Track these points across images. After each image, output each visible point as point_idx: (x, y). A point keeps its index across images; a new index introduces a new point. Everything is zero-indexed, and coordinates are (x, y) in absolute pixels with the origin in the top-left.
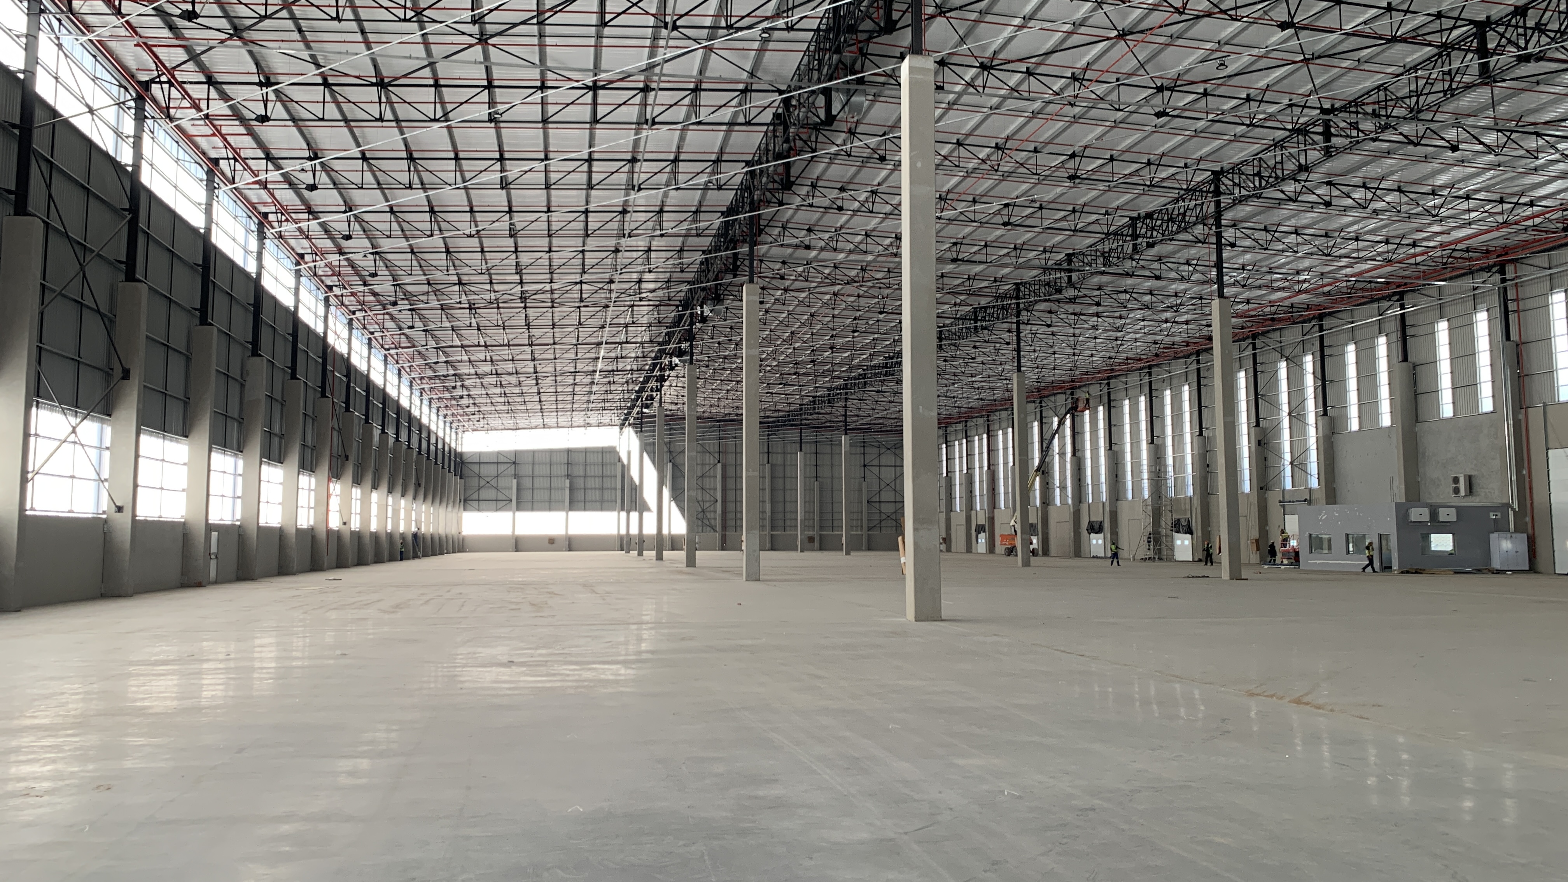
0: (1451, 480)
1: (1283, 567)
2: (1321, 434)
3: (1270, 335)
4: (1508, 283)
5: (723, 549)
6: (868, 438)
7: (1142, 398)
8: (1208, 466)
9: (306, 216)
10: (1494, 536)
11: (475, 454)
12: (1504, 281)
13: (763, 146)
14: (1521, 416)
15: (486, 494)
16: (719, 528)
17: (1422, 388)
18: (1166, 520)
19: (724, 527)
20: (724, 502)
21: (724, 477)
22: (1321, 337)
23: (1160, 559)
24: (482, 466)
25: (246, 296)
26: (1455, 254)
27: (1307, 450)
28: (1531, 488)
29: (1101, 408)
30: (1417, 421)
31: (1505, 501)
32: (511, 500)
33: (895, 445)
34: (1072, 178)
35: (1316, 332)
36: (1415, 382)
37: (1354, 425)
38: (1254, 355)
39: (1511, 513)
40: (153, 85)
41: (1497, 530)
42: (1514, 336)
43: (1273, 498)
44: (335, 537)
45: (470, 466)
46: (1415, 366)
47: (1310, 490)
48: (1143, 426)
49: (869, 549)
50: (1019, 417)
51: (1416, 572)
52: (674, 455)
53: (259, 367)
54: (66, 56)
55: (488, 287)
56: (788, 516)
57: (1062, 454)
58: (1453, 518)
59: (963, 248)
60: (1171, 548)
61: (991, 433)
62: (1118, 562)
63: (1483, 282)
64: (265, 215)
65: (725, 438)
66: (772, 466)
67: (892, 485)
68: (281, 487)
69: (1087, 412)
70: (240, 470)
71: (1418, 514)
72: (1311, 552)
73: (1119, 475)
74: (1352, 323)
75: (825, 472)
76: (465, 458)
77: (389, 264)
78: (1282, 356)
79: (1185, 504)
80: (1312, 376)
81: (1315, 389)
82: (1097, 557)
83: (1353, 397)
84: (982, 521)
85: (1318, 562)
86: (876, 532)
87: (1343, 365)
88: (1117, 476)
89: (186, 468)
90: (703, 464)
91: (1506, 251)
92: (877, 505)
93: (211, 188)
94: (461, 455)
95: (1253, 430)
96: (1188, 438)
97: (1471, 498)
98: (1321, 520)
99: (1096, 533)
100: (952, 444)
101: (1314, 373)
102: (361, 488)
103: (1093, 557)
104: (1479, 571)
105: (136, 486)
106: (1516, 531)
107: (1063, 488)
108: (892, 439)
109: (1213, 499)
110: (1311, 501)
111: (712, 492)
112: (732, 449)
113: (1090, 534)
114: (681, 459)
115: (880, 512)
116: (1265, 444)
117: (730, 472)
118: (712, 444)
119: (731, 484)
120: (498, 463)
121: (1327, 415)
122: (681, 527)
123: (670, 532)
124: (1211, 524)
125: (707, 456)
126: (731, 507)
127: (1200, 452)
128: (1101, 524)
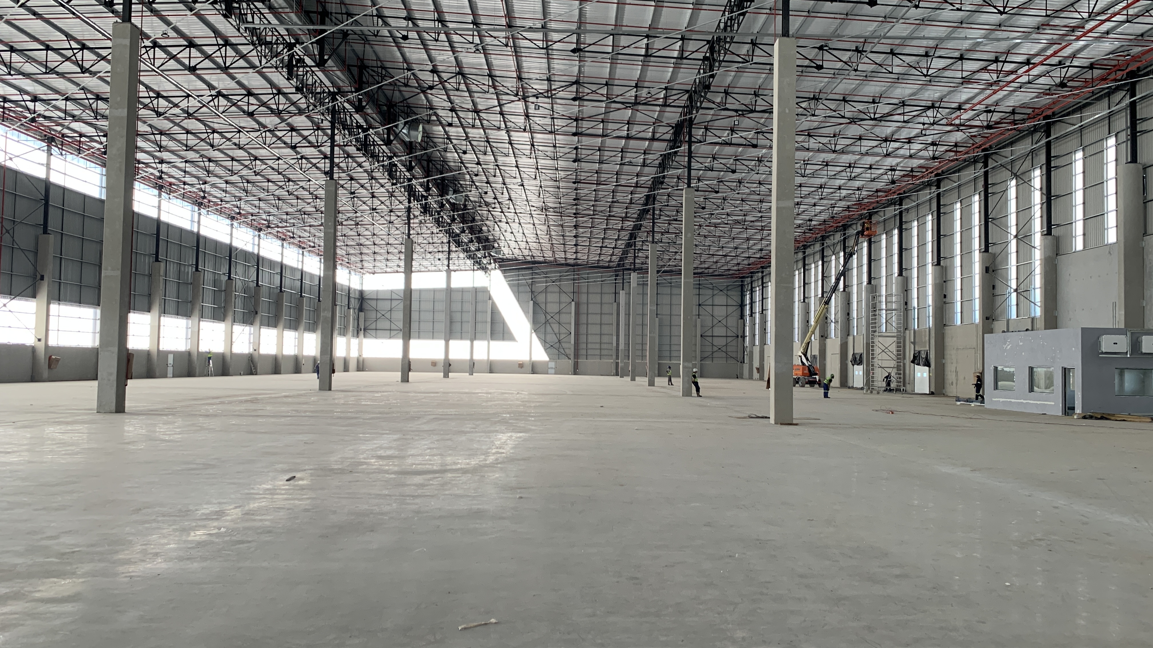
2: (1045, 256)
5: (575, 373)
7: (895, 232)
8: (945, 296)
11: (373, 291)
15: (381, 324)
16: (572, 357)
18: (909, 352)
19: (577, 355)
20: (577, 334)
21: (577, 313)
22: (1048, 148)
23: (905, 391)
24: (378, 301)
27: (1031, 273)
33: (728, 286)
36: (1145, 188)
37: (1078, 244)
38: (986, 177)
43: (998, 328)
45: (369, 302)
46: (1145, 168)
47: (1033, 319)
52: (535, 294)
60: (911, 381)
65: (579, 281)
66: (618, 304)
67: (724, 322)
71: (1114, 343)
75: (665, 310)
76: (368, 295)
78: (1013, 175)
79: (926, 336)
80: (1038, 192)
81: (1042, 205)
85: (1001, 400)
86: (708, 362)
87: (1070, 177)
90: (558, 302)
92: (710, 339)
94: (361, 292)
95: (982, 255)
96: (930, 269)
98: (1005, 350)
99: (858, 365)
101: (1041, 189)
103: (856, 388)
109: (948, 331)
110: (1032, 330)
111: (567, 326)
112: (584, 290)
113: (853, 365)
114: (541, 298)
115: (713, 345)
116: (993, 271)
117: (583, 309)
118: (567, 285)
119: (583, 319)
120: (391, 299)
121: (1051, 234)
122: (540, 355)
123: (531, 358)
124: (945, 357)
125: (563, 296)
126: (583, 338)
127: (938, 282)
128: (861, 356)
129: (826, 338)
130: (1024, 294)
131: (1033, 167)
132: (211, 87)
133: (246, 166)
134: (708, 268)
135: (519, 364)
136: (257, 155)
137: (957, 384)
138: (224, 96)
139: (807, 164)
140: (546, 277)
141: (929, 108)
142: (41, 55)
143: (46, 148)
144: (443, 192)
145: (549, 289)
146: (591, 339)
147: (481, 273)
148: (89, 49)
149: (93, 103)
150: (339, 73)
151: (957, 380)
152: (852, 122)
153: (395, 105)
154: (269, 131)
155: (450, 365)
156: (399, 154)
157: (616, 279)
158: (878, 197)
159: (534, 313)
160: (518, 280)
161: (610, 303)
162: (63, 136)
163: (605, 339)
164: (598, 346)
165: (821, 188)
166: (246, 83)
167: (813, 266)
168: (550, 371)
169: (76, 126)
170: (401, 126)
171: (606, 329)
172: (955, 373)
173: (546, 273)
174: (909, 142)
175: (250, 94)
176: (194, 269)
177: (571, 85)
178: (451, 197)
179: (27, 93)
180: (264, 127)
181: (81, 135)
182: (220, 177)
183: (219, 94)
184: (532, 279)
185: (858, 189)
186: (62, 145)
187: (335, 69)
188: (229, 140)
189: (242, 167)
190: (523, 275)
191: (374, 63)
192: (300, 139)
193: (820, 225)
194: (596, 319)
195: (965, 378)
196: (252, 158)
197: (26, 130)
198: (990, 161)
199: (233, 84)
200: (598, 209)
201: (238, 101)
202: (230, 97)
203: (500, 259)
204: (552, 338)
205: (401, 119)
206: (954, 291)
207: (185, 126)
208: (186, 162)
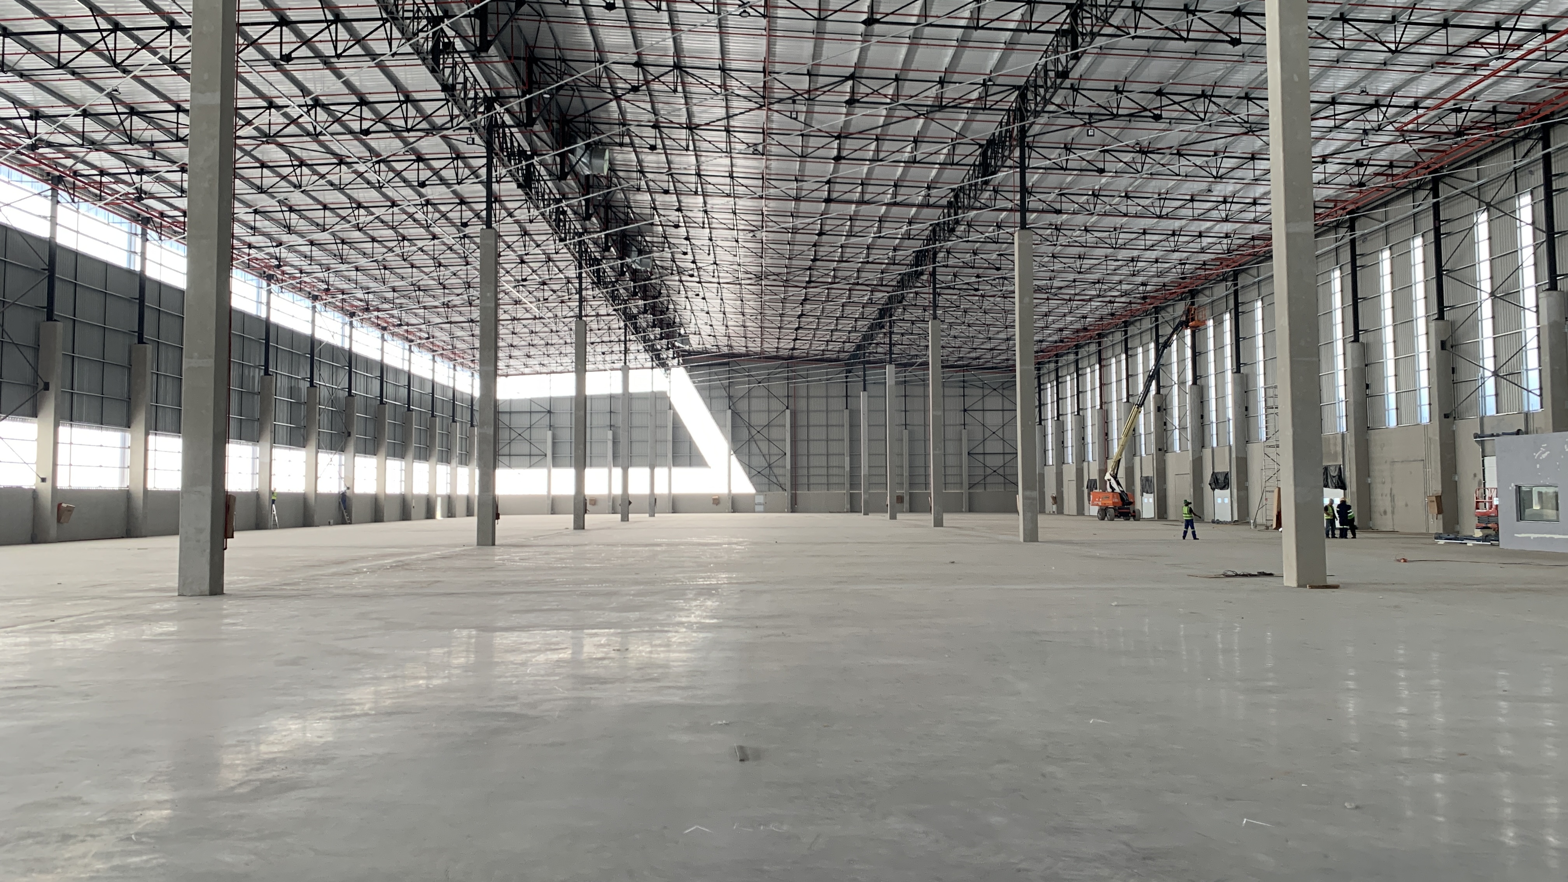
2: (1544, 322)
3: (1463, 173)
5: (793, 511)
6: (970, 375)
8: (1368, 386)
11: (504, 401)
15: (518, 447)
16: (788, 486)
19: (795, 485)
20: (794, 455)
21: (794, 426)
22: (1547, 160)
24: (513, 416)
27: (1521, 349)
29: (1227, 316)
32: (546, 455)
33: (1003, 383)
35: (1536, 157)
38: (1437, 210)
43: (1466, 429)
45: (500, 416)
47: (1527, 415)
49: (971, 510)
52: (734, 400)
57: (1182, 383)
65: (795, 379)
67: (1000, 433)
69: (1210, 322)
72: (1516, 518)
73: (1251, 409)
75: (916, 418)
78: (1481, 203)
79: (1335, 445)
80: (1530, 229)
81: (1536, 247)
82: (1218, 522)
86: (979, 490)
88: (1247, 409)
90: (767, 411)
92: (980, 458)
95: (1433, 324)
96: (1340, 347)
98: (1535, 460)
99: (1222, 488)
100: (1062, 379)
101: (1533, 224)
103: (1213, 522)
107: (1183, 428)
109: (1374, 436)
110: (1527, 433)
111: (780, 444)
112: (803, 392)
113: (1213, 489)
114: (743, 406)
115: (985, 466)
116: (1452, 347)
117: (802, 420)
118: (779, 387)
119: (802, 434)
120: (531, 412)
121: (1556, 289)
122: (743, 485)
123: (730, 491)
124: (1371, 474)
125: (774, 402)
126: (803, 461)
127: (1356, 366)
128: (1226, 475)
129: (1166, 452)
130: (1510, 378)
131: (1518, 192)
132: (305, 92)
133: (344, 218)
134: (978, 358)
135: (714, 500)
136: (361, 200)
137: (1393, 513)
138: (324, 107)
139: (1165, 199)
140: (748, 376)
141: (1370, 107)
142: (49, 42)
143: (49, 193)
144: (623, 253)
145: (753, 393)
146: (814, 461)
147: (659, 371)
148: (125, 30)
149: (126, 119)
150: (501, 67)
151: (1393, 507)
152: (1249, 132)
153: (571, 121)
154: (384, 161)
155: (630, 503)
156: (570, 196)
157: (847, 377)
158: (1254, 247)
159: (734, 426)
160: (710, 381)
161: (839, 411)
162: (76, 174)
163: (834, 461)
164: (824, 471)
165: (1173, 235)
166: (357, 84)
167: (1140, 350)
168: (757, 508)
169: (95, 157)
170: (579, 152)
171: (834, 448)
172: (1389, 497)
173: (749, 370)
174: (1324, 162)
175: (363, 102)
176: (262, 373)
177: (844, 81)
178: (634, 261)
179: (23, 105)
180: (378, 155)
181: (102, 173)
182: (301, 235)
183: (317, 103)
184: (729, 378)
185: (1227, 236)
186: (74, 189)
187: (497, 59)
188: (322, 176)
189: (338, 219)
190: (716, 374)
191: (551, 53)
192: (429, 173)
193: (1156, 291)
194: (820, 433)
195: (1407, 505)
196: (354, 205)
197: (20, 166)
198: (1441, 186)
199: (338, 86)
200: (839, 274)
201: (345, 114)
202: (332, 107)
203: (685, 351)
204: (759, 462)
205: (579, 139)
206: (1382, 378)
207: (259, 156)
208: (256, 212)
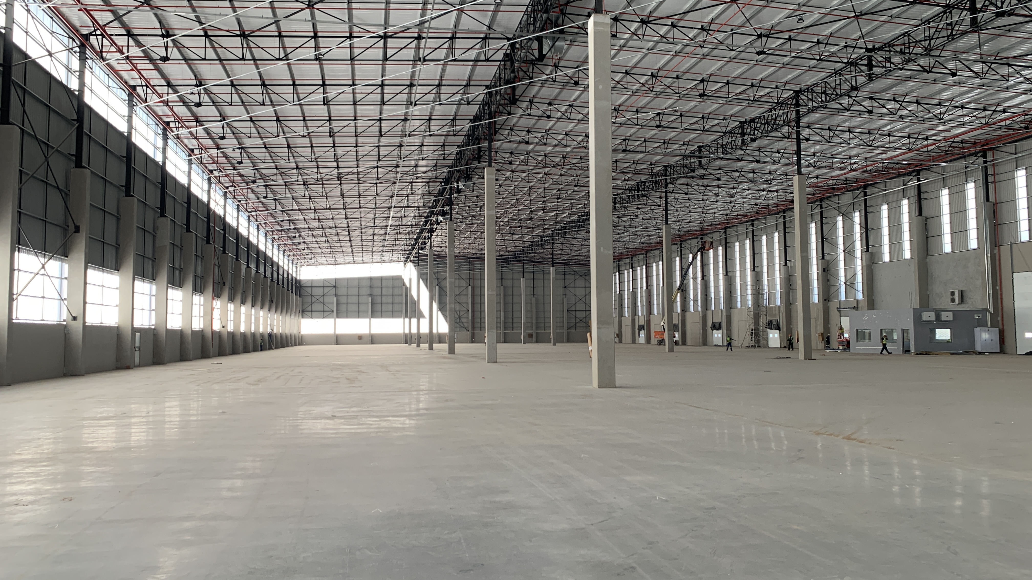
0: (949, 294)
1: (839, 351)
2: (864, 264)
3: (832, 199)
4: (988, 164)
5: (472, 343)
6: (568, 269)
7: (748, 241)
8: (790, 285)
9: (194, 124)
10: (977, 330)
11: (308, 281)
12: (985, 162)
13: (497, 75)
14: (996, 251)
15: (316, 307)
16: (470, 329)
17: (931, 233)
18: (763, 321)
19: (473, 328)
20: (473, 311)
21: (473, 295)
22: (865, 200)
23: (759, 346)
24: (313, 289)
25: (155, 177)
26: (953, 145)
27: (855, 274)
28: (1002, 299)
29: (720, 248)
30: (928, 255)
31: (984, 307)
32: (333, 311)
33: (585, 273)
34: (701, 95)
35: (861, 197)
36: (927, 230)
37: (886, 258)
38: (821, 212)
39: (988, 314)
40: (91, 37)
41: (979, 326)
42: (992, 199)
43: (833, 306)
44: (218, 336)
45: (305, 289)
46: (926, 219)
47: (857, 301)
48: (748, 259)
49: (569, 341)
50: (666, 253)
51: (926, 354)
52: (440, 281)
53: (165, 225)
54: (33, 17)
55: (316, 170)
56: (515, 320)
57: (695, 278)
58: (951, 318)
59: (630, 143)
60: (766, 340)
61: (648, 265)
62: (731, 349)
63: (972, 163)
64: (168, 123)
65: (474, 269)
66: (504, 287)
67: (584, 299)
68: (181, 303)
69: (711, 250)
70: (154, 292)
71: (929, 316)
72: (858, 341)
73: (733, 292)
74: (886, 191)
75: (539, 291)
76: (302, 283)
77: (250, 155)
78: (840, 212)
79: (775, 310)
80: (859, 226)
81: (861, 235)
82: (717, 346)
83: (886, 240)
84: (642, 323)
85: (862, 348)
86: (572, 331)
87: (879, 219)
89: (118, 291)
90: (459, 287)
91: (987, 142)
92: (574, 313)
93: (131, 106)
94: (299, 281)
95: (820, 261)
96: (777, 267)
97: (962, 305)
98: (864, 320)
99: (717, 330)
100: (622, 272)
101: (860, 224)
102: (234, 304)
103: (715, 345)
104: (967, 353)
105: (85, 303)
106: (991, 327)
107: (695, 300)
108: (583, 269)
110: (858, 308)
111: (465, 305)
112: (478, 276)
113: (713, 330)
114: (445, 283)
115: (576, 317)
116: (827, 271)
117: (476, 291)
118: (464, 273)
119: (477, 299)
120: (324, 287)
121: (868, 251)
122: (445, 328)
123: (438, 331)
124: (792, 324)
125: (462, 281)
126: (477, 315)
127: (784, 276)
128: (720, 324)
129: (686, 312)
130: (851, 285)
131: (855, 211)
159: (439, 295)
161: (498, 287)
198: (823, 203)
